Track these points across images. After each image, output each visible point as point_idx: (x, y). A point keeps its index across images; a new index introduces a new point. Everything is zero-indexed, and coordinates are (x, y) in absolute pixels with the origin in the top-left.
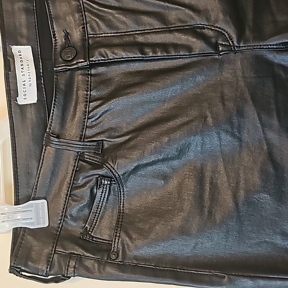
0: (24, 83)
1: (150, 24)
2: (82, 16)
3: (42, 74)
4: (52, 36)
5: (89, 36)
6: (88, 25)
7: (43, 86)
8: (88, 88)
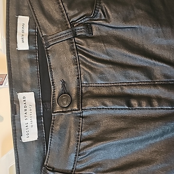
0: (27, 125)
1: (137, 78)
2: (77, 68)
3: (42, 115)
4: (52, 84)
5: (82, 85)
6: (82, 76)
7: (43, 124)
8: (79, 129)
